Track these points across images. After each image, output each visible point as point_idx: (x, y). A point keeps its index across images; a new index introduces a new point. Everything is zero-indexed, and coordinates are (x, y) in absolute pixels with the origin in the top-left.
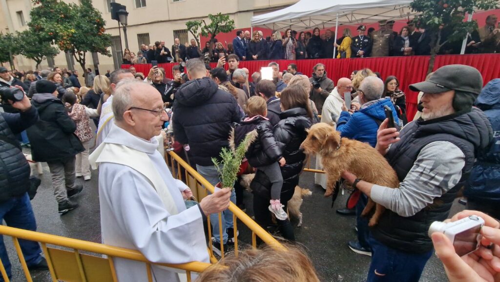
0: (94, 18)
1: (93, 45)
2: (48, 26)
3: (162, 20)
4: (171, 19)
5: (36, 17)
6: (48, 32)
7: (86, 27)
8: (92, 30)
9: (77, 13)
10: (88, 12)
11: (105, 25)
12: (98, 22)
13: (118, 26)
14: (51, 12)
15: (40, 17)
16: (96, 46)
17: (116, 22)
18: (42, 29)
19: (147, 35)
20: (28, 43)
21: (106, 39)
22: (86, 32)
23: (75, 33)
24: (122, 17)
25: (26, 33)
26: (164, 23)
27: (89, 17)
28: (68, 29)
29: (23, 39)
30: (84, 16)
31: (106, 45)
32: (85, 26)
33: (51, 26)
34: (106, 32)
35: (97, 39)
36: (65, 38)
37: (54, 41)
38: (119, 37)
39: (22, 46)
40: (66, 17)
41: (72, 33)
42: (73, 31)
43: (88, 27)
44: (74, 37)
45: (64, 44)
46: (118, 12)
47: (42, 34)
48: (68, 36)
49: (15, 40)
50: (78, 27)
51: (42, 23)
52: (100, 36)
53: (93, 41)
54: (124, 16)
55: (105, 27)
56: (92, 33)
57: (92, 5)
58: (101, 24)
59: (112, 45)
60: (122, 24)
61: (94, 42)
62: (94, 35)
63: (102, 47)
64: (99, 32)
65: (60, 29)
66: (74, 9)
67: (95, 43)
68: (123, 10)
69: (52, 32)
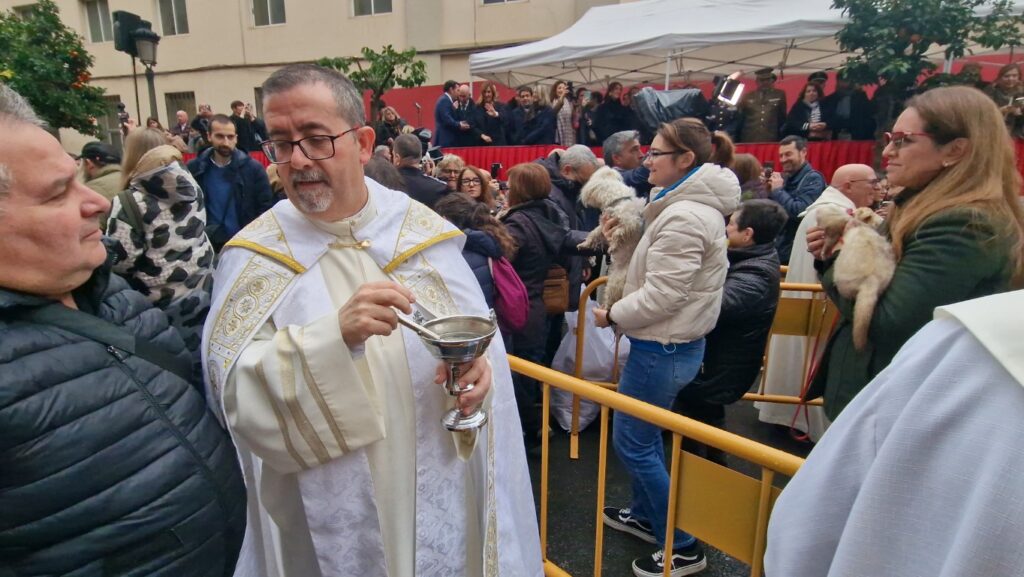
0: (62, 48)
1: (62, 109)
7: (42, 67)
8: (57, 74)
9: (19, 34)
10: (48, 33)
11: (92, 65)
12: (76, 57)
13: (131, 72)
16: (67, 111)
17: (126, 57)
19: (191, 95)
21: (94, 99)
22: (46, 78)
23: (12, 80)
24: (144, 46)
27: (52, 46)
30: (38, 42)
31: (92, 112)
32: (42, 64)
35: (72, 97)
42: (8, 74)
43: (49, 66)
46: (134, 34)
50: (21, 65)
52: (78, 89)
53: (61, 101)
55: (92, 71)
56: (59, 81)
57: (58, 19)
58: (80, 62)
60: (142, 62)
61: (63, 102)
62: (64, 87)
63: (83, 116)
64: (76, 80)
67: (68, 105)
68: (146, 31)
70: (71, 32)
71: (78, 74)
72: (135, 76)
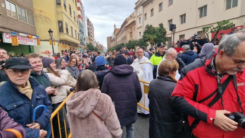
0: (163, 31)
2: (148, 36)
3: (192, 28)
4: (197, 27)
5: (145, 33)
6: (147, 38)
8: (161, 36)
9: (158, 30)
10: (161, 29)
14: (150, 31)
15: (146, 33)
17: (171, 31)
18: (146, 37)
19: (184, 35)
20: (141, 42)
21: (166, 39)
22: (160, 37)
23: (156, 38)
24: (174, 30)
25: (141, 39)
26: (193, 29)
27: (161, 31)
28: (154, 36)
29: (140, 41)
30: (159, 31)
31: (165, 41)
32: (159, 34)
33: (149, 36)
34: (167, 36)
36: (152, 40)
37: (148, 41)
38: (171, 37)
39: (139, 44)
40: (154, 32)
41: (155, 38)
42: (155, 37)
43: (160, 35)
44: (155, 39)
45: (151, 42)
46: (172, 27)
47: (146, 39)
48: (153, 39)
49: (138, 42)
50: (157, 35)
51: (146, 35)
52: (164, 38)
53: (161, 40)
54: (174, 29)
55: (166, 34)
58: (165, 33)
59: (168, 41)
60: (173, 32)
62: (162, 38)
65: (151, 37)
66: (157, 29)
68: (174, 27)
69: (148, 38)
70: (164, 28)
71: (164, 35)
72: (172, 34)
